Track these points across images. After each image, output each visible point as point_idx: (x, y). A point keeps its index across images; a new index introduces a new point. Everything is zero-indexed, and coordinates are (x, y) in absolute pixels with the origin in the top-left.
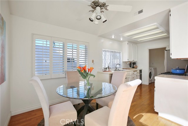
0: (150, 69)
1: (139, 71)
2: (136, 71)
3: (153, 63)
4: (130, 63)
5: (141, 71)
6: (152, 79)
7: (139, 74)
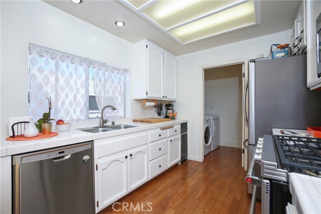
0: (207, 121)
1: (180, 126)
2: (171, 127)
3: (212, 107)
4: (153, 104)
5: (184, 126)
6: (210, 145)
7: (180, 136)
